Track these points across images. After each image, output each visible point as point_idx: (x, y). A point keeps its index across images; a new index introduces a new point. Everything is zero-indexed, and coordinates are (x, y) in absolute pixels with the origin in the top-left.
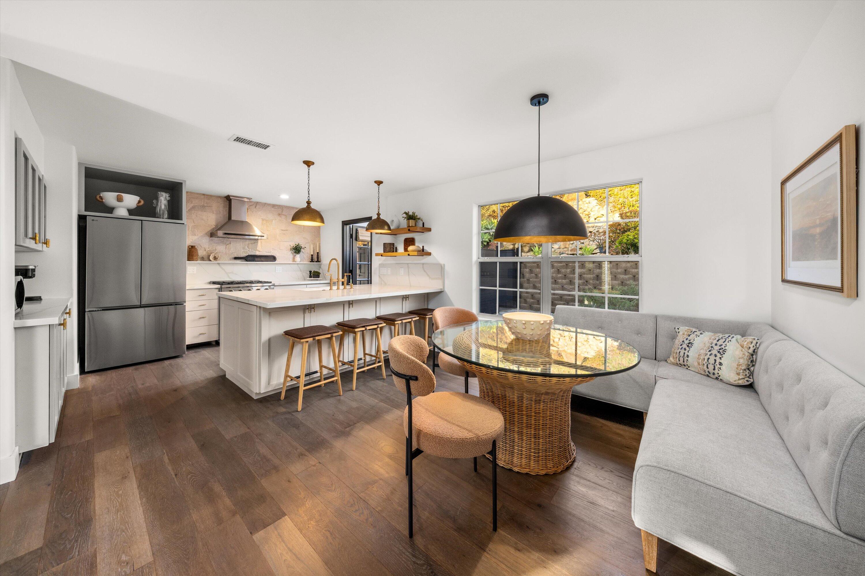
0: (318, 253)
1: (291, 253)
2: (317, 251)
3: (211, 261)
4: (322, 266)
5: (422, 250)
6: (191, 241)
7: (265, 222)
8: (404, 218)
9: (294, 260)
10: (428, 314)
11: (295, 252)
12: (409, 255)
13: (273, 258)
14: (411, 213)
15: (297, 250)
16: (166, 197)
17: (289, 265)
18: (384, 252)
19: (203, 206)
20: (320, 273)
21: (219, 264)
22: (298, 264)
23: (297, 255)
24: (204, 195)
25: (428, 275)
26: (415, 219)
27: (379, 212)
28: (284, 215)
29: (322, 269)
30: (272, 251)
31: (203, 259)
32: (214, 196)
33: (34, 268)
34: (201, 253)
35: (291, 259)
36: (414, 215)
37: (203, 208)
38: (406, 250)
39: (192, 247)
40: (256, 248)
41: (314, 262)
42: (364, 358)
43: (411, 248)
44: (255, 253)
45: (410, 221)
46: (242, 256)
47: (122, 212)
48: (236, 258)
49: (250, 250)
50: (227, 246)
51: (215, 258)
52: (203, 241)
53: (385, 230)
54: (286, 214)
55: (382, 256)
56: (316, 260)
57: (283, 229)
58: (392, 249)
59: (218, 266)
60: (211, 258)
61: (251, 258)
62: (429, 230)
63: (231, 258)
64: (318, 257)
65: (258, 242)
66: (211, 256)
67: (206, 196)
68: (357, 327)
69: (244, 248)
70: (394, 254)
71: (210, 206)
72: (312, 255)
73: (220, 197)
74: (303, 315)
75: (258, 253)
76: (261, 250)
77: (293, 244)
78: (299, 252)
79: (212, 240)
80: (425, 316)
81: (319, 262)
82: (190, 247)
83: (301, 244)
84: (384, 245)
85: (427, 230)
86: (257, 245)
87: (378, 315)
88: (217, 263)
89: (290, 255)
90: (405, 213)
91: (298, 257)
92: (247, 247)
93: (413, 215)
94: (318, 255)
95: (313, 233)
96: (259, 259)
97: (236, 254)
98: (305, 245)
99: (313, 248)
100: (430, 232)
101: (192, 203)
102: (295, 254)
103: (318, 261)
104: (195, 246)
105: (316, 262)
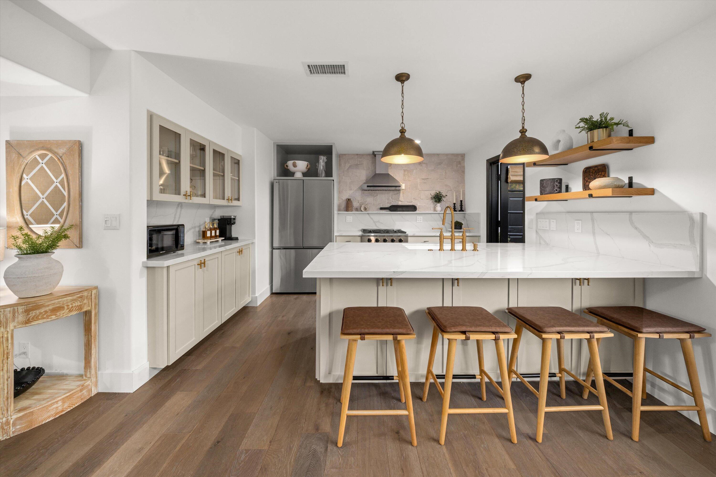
0: (461, 201)
1: (432, 202)
2: (460, 198)
3: (362, 211)
4: (466, 216)
5: (627, 186)
6: (349, 194)
7: (406, 173)
8: (579, 130)
9: (435, 210)
10: (644, 330)
11: (436, 201)
12: (591, 196)
13: (413, 208)
14: (596, 118)
15: (438, 198)
16: (324, 159)
17: (430, 215)
18: (541, 193)
19: (357, 165)
20: (462, 224)
21: (368, 214)
22: (439, 213)
23: (438, 204)
24: (357, 155)
25: (646, 237)
26: (606, 127)
27: (523, 127)
28: (425, 163)
29: (466, 219)
30: (413, 201)
31: (357, 210)
32: (365, 155)
33: (234, 217)
34: (355, 204)
35: (432, 209)
36: (606, 119)
37: (357, 166)
38: (586, 187)
39: (348, 199)
40: (399, 198)
41: (456, 211)
42: (480, 377)
43: (595, 183)
44: (398, 203)
45: (596, 131)
46: (386, 206)
47: (298, 175)
48: (382, 209)
49: (394, 201)
50: (375, 198)
51: (365, 209)
52: (357, 194)
53: (534, 154)
54: (427, 162)
55: (536, 200)
56: (459, 209)
57: (424, 178)
58: (556, 188)
59: (367, 216)
60: (362, 209)
61: (394, 208)
62: (650, 140)
63: (378, 209)
64: (461, 206)
65: (400, 193)
66: (362, 207)
67: (359, 156)
68: (449, 330)
69: (388, 199)
70: (563, 195)
71: (361, 164)
72: (454, 204)
73: (369, 155)
74: (376, 288)
75: (400, 203)
76: (403, 201)
77: (433, 193)
78: (439, 201)
79: (363, 193)
80: (634, 333)
81: (463, 211)
82: (347, 200)
83: (441, 192)
84: (541, 183)
85: (640, 142)
86: (399, 195)
87: (513, 305)
88: (368, 213)
89: (430, 203)
90: (582, 120)
91: (439, 207)
92: (391, 198)
93: (601, 121)
94: (461, 203)
95: (456, 180)
96: (401, 209)
97: (382, 205)
98: (447, 192)
99: (456, 196)
100: (653, 144)
101: (349, 163)
102: (436, 203)
103: (461, 210)
104: (350, 199)
105: (460, 211)
